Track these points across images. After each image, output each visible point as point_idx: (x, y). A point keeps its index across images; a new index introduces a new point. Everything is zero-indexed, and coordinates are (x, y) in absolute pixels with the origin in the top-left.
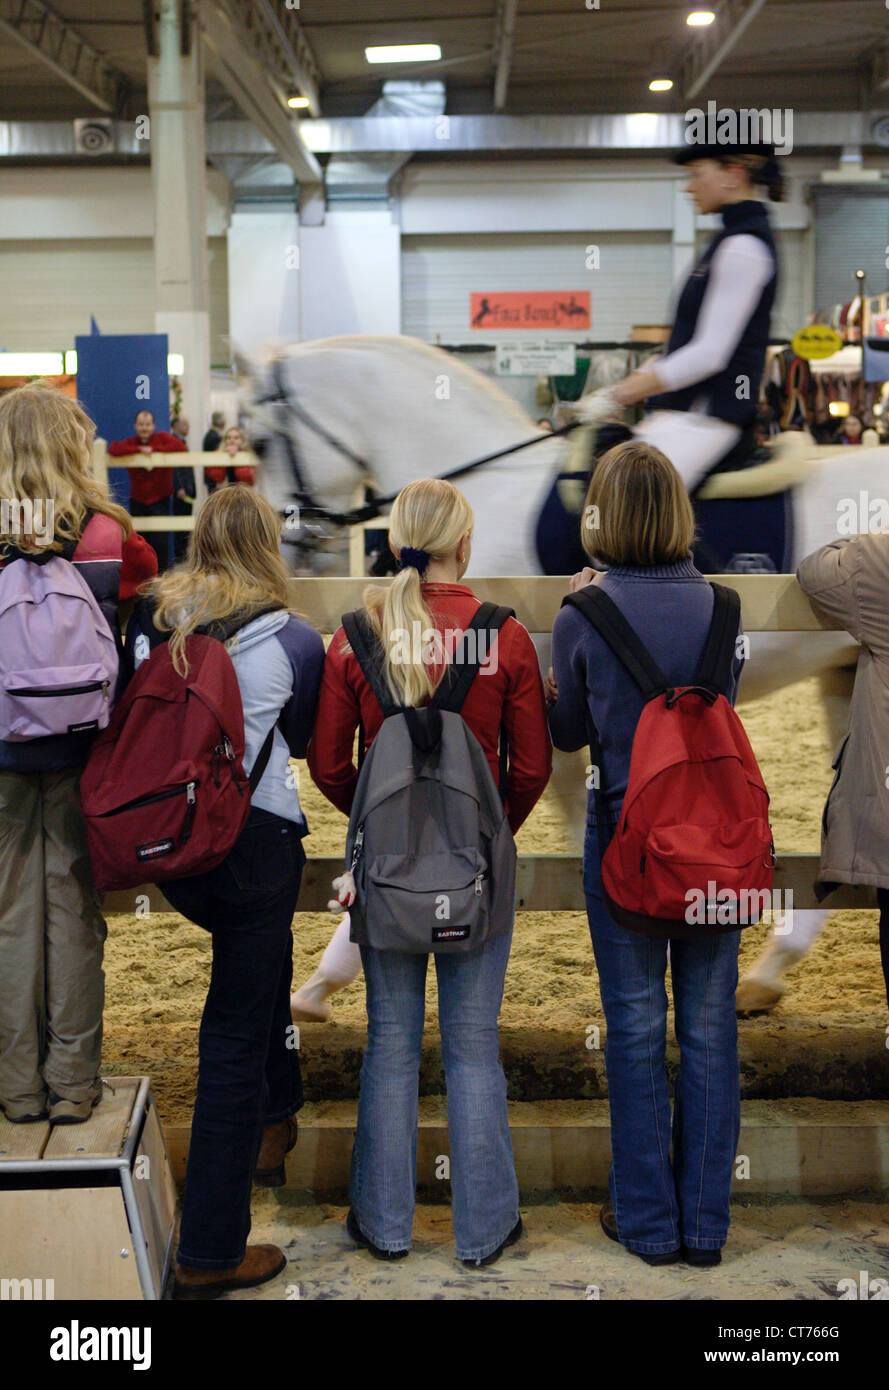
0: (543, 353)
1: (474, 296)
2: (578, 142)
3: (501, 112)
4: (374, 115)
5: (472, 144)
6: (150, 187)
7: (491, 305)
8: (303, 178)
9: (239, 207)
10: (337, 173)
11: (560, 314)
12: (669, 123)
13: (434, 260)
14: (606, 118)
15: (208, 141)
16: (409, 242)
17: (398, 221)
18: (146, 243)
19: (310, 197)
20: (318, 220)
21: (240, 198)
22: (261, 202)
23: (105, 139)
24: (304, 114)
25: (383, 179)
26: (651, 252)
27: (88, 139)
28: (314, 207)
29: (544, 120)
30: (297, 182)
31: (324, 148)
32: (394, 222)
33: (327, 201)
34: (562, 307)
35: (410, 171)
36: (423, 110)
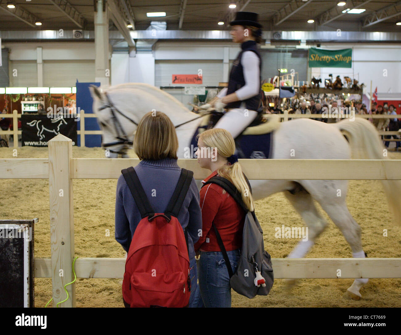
0: (197, 89)
1: (173, 75)
2: (200, 37)
3: (181, 29)
4: (149, 30)
5: (173, 37)
6: (94, 47)
7: (177, 78)
8: (130, 45)
9: (114, 52)
10: (139, 44)
11: (195, 80)
12: (223, 32)
13: (163, 66)
14: (207, 31)
15: (109, 35)
16: (157, 62)
17: (154, 56)
18: (93, 61)
19: (132, 50)
20: (134, 56)
21: (114, 50)
22: (120, 51)
23: (81, 35)
24: (131, 29)
25: (150, 46)
26: (218, 65)
27: (77, 34)
28: (133, 52)
29: (191, 31)
30: (129, 46)
31: (136, 38)
32: (153, 57)
33: (136, 51)
34: (195, 78)
35: (157, 44)
36: (161, 29)
